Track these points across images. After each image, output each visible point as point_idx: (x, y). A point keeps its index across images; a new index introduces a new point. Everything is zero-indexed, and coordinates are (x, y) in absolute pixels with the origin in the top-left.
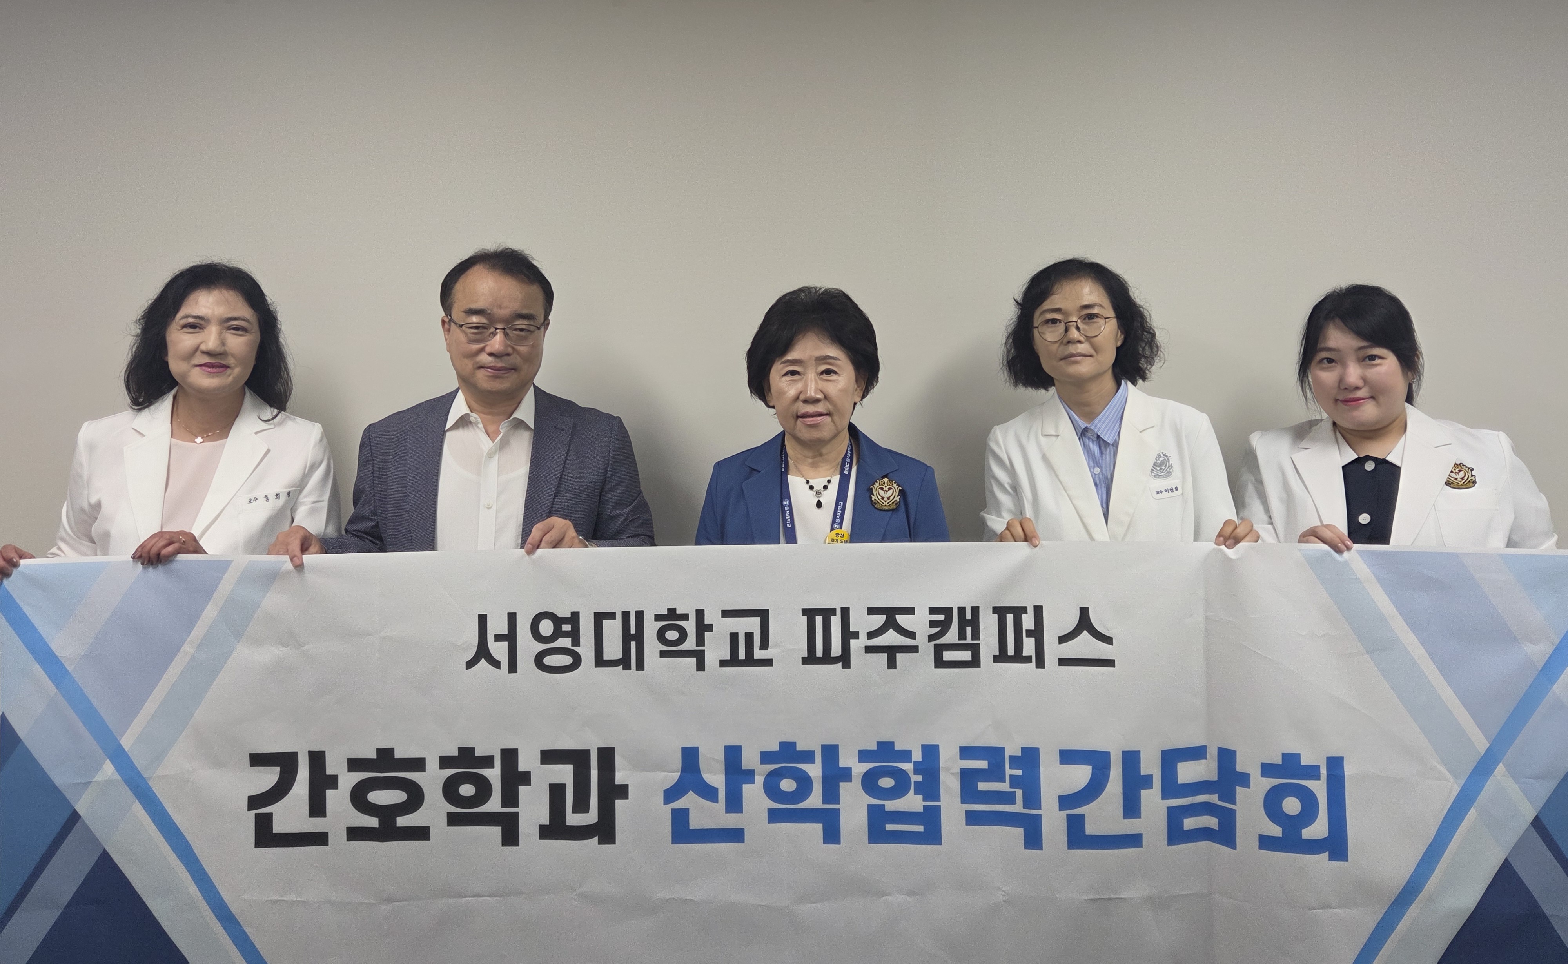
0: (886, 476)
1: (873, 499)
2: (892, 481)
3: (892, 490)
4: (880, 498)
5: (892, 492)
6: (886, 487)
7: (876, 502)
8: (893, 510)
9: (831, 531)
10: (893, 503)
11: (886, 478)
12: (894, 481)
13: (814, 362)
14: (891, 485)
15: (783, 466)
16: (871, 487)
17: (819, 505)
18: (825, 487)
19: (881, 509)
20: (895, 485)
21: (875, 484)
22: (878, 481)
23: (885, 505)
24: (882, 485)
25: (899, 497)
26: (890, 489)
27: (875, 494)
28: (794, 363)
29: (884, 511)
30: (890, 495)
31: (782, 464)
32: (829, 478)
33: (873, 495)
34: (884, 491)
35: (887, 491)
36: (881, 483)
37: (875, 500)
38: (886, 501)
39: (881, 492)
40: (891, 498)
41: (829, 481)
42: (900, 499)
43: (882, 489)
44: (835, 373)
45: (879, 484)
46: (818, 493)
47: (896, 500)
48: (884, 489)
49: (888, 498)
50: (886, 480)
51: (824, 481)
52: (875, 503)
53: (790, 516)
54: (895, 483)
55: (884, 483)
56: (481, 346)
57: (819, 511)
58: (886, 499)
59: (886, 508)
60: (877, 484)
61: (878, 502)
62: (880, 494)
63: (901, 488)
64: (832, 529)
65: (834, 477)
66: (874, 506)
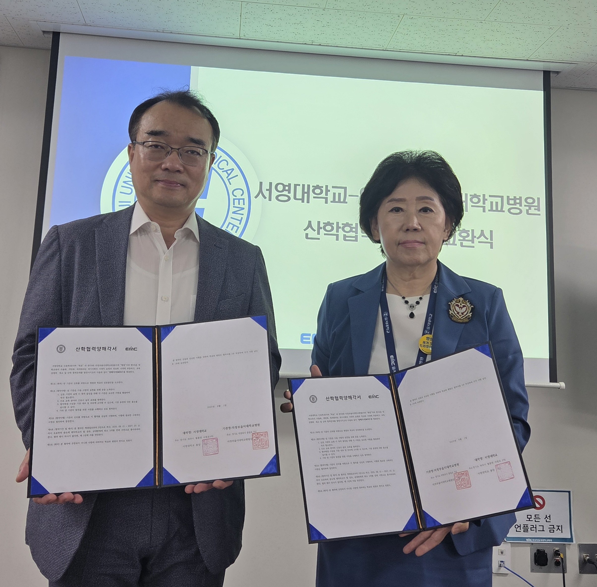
0: (462, 296)
1: (450, 313)
2: (466, 301)
3: (466, 307)
4: (456, 312)
5: (465, 309)
6: (461, 304)
7: (453, 315)
8: (466, 323)
9: (423, 335)
10: (466, 317)
11: (461, 298)
12: (467, 301)
13: (415, 201)
14: (465, 303)
15: (383, 287)
16: (449, 303)
17: (412, 315)
18: (418, 303)
19: (456, 321)
20: (468, 304)
21: (452, 301)
22: (455, 299)
23: (460, 319)
24: (458, 303)
25: (471, 313)
26: (464, 306)
27: (452, 309)
28: (399, 201)
29: (459, 323)
30: (464, 311)
31: (382, 286)
32: (421, 296)
33: (451, 310)
34: (460, 308)
35: (462, 308)
36: (457, 301)
37: (452, 313)
38: (460, 316)
39: (457, 308)
40: (465, 313)
41: (421, 298)
42: (471, 315)
43: (458, 305)
44: (431, 211)
45: (456, 301)
46: (412, 307)
47: (469, 316)
48: (460, 306)
49: (462, 314)
50: (461, 299)
51: (417, 298)
52: (452, 317)
53: (389, 324)
54: (468, 302)
55: (460, 301)
56: (159, 162)
57: (412, 320)
58: (460, 314)
59: (461, 321)
60: (454, 302)
61: (454, 315)
62: (456, 309)
63: (473, 307)
64: (424, 334)
65: (425, 296)
66: (451, 319)
